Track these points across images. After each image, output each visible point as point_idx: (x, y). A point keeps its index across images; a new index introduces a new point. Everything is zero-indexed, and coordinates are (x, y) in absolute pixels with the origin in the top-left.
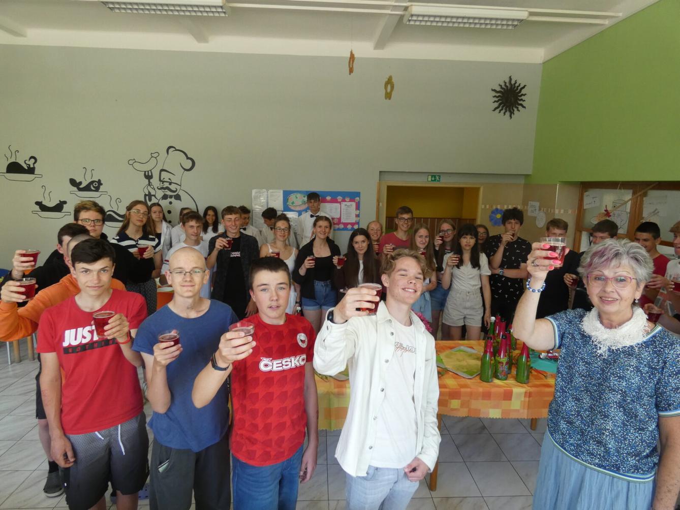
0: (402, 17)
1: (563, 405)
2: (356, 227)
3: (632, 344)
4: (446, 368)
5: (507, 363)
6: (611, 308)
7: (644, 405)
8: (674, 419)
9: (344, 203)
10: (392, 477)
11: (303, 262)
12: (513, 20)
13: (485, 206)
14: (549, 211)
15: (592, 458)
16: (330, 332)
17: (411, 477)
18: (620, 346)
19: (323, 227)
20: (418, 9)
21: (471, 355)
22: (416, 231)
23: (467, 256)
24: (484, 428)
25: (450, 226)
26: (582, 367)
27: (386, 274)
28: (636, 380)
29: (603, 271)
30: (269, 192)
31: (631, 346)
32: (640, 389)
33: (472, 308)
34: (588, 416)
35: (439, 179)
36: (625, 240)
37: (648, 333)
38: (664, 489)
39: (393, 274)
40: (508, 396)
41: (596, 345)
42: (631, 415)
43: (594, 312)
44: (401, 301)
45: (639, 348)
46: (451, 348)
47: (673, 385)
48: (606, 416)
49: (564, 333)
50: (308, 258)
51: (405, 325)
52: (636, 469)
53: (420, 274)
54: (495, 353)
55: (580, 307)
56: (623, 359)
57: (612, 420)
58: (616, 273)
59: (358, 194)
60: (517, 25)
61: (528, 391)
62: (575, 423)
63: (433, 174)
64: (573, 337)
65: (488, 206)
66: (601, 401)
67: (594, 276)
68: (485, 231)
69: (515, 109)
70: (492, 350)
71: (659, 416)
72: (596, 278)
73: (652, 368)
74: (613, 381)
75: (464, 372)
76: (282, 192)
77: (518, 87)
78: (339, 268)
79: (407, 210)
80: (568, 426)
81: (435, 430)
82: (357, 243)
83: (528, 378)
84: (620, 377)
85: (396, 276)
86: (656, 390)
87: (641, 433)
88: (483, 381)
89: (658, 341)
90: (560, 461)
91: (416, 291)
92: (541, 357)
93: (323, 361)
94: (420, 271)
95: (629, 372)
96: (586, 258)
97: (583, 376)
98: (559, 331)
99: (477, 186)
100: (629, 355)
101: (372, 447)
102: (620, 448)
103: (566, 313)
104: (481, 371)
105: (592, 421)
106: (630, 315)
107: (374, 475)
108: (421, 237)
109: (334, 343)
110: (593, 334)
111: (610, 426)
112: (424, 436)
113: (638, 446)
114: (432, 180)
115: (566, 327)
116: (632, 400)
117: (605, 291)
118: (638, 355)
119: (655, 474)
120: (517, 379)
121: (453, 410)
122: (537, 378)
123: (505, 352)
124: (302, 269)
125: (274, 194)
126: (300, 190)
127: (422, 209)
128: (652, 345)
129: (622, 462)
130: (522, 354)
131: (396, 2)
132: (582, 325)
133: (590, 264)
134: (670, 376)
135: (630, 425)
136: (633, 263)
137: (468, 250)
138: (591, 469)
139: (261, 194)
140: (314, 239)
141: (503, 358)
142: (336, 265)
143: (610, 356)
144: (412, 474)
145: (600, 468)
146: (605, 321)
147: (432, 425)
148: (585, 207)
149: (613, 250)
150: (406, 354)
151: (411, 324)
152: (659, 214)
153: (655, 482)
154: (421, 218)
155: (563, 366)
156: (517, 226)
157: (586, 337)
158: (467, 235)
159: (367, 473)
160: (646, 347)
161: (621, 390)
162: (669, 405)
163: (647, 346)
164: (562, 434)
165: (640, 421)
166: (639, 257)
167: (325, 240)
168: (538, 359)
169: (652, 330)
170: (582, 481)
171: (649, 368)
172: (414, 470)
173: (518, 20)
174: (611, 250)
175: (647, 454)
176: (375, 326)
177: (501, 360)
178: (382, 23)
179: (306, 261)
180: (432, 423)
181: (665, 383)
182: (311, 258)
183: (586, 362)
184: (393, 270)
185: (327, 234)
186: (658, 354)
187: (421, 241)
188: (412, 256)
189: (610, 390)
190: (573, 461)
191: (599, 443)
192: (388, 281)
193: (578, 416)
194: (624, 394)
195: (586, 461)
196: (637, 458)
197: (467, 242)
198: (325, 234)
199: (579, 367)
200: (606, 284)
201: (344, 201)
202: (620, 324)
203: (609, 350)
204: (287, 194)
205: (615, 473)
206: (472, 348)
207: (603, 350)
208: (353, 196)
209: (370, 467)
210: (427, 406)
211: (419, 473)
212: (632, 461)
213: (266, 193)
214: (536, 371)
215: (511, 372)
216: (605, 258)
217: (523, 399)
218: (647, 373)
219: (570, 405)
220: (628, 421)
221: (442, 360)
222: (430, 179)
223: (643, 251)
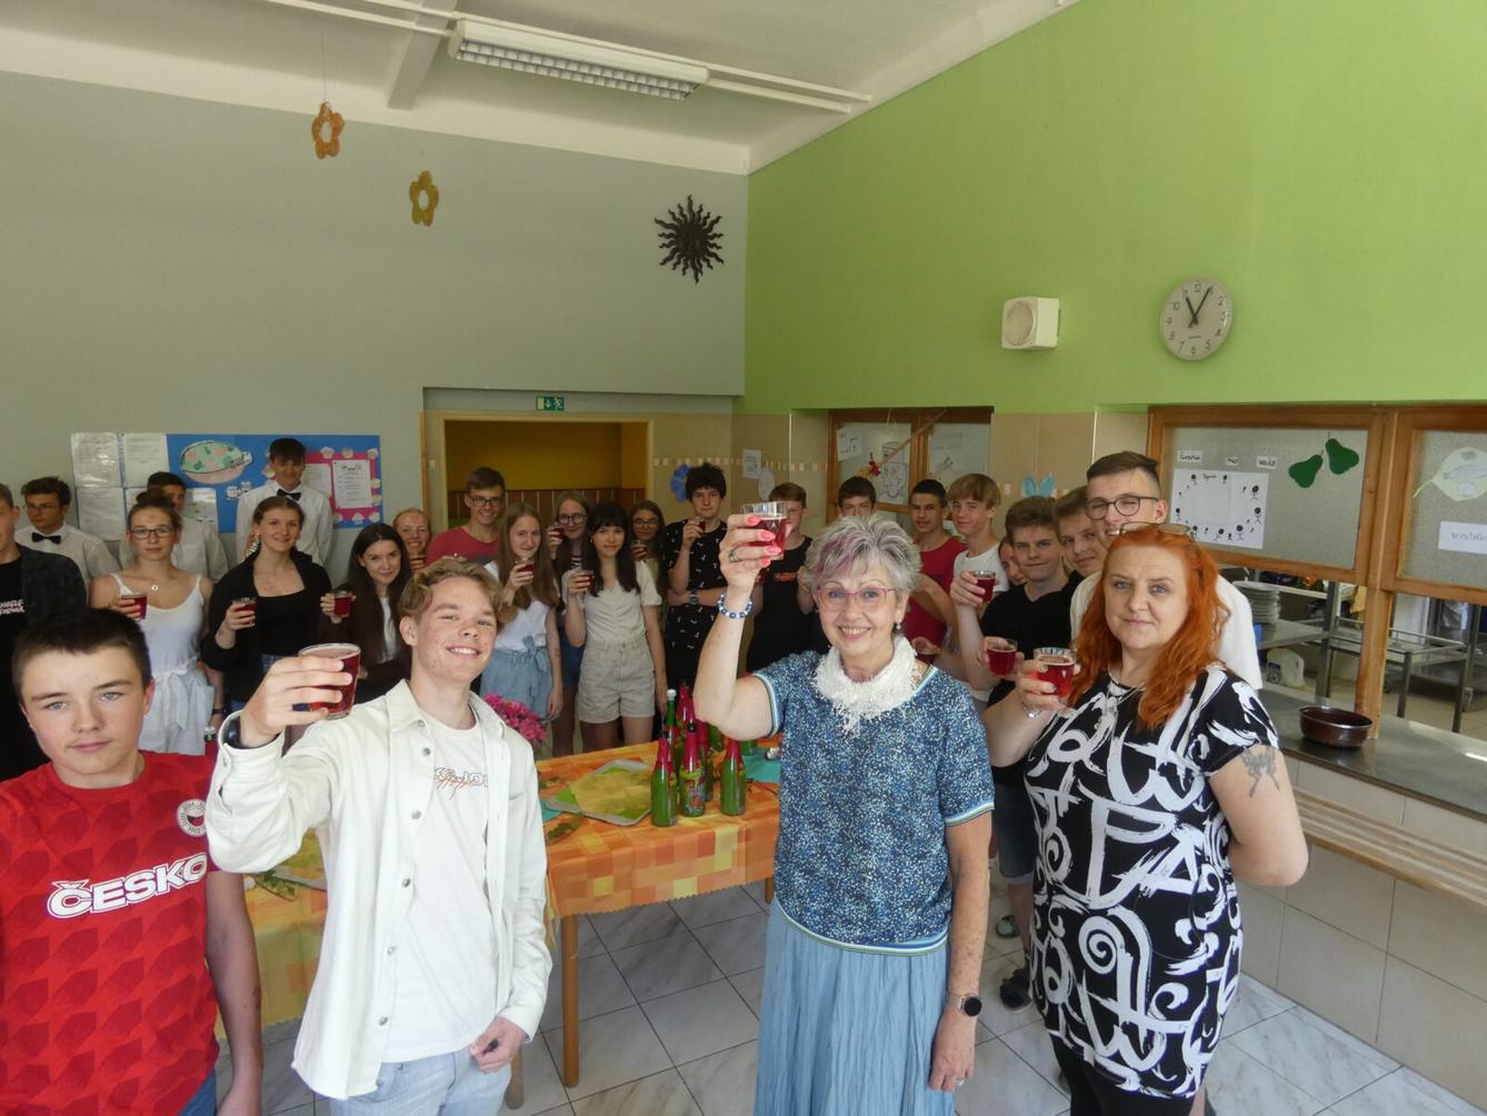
0: (444, 41)
1: (797, 839)
2: (374, 518)
3: (896, 706)
4: (581, 814)
5: (702, 780)
6: (858, 648)
7: (923, 811)
8: (967, 825)
9: (338, 464)
10: (441, 1075)
11: (223, 616)
12: (681, 82)
13: (661, 463)
14: (779, 467)
15: (850, 929)
16: (233, 768)
17: (484, 1064)
18: (878, 713)
19: (284, 524)
20: (477, 28)
21: (636, 775)
22: (512, 521)
23: (609, 569)
24: (677, 921)
25: (579, 506)
26: (821, 761)
27: (409, 615)
28: (907, 769)
29: (841, 581)
30: (125, 439)
31: (895, 709)
32: (913, 785)
33: (632, 677)
34: (839, 851)
35: (562, 404)
36: (875, 515)
37: (919, 682)
38: (963, 953)
39: (425, 616)
40: (707, 846)
41: (840, 717)
42: (903, 833)
43: (833, 655)
44: (442, 677)
45: (907, 711)
46: (594, 767)
47: (962, 767)
48: (866, 846)
49: (787, 700)
50: (235, 605)
51: (459, 728)
52: (920, 929)
53: (487, 613)
54: (677, 763)
55: (809, 649)
56: (884, 736)
57: (875, 849)
58: (861, 584)
59: (374, 441)
60: (689, 93)
61: (744, 830)
62: (818, 870)
63: (547, 395)
64: (803, 706)
65: (666, 462)
66: (857, 819)
67: (828, 591)
68: (654, 516)
69: (704, 264)
70: (669, 759)
71: (946, 826)
72: (830, 594)
73: (930, 743)
74: (873, 779)
75: (620, 814)
76: (165, 438)
77: (706, 218)
78: (336, 620)
79: (491, 478)
80: (807, 879)
81: (537, 947)
82: (375, 558)
83: (743, 802)
84: (883, 770)
85: (434, 619)
86: (938, 779)
87: (921, 864)
88: (658, 826)
89: (934, 692)
90: (798, 948)
91: (478, 653)
92: (769, 756)
93: (231, 841)
94: (488, 607)
95: (895, 757)
96: (813, 554)
97: (824, 777)
98: (778, 697)
99: (644, 420)
100: (893, 725)
101: (386, 1020)
102: (892, 898)
103: (787, 662)
104: (653, 804)
105: (845, 861)
106: (890, 653)
107: (395, 1086)
108: (522, 533)
109: (248, 793)
110: (834, 696)
111: (873, 863)
112: (514, 965)
113: (918, 888)
114: (546, 408)
115: (790, 690)
116: (904, 807)
117: (846, 620)
118: (906, 724)
119: (948, 931)
120: (723, 808)
121: (599, 899)
122: (761, 799)
123: (698, 757)
124: (222, 632)
125: (139, 444)
126: (223, 433)
127: (523, 472)
128: (926, 701)
129: (898, 923)
130: (728, 757)
131: (424, 6)
132: (816, 682)
133: (821, 569)
134: (956, 751)
135: (905, 854)
136: (888, 562)
137: (609, 558)
138: (850, 950)
139: (101, 445)
140: (255, 556)
141: (693, 772)
142: (331, 615)
143: (864, 732)
144: (489, 1056)
145: (863, 944)
146: (851, 671)
147: (531, 939)
148: (841, 457)
149: (855, 541)
150: (463, 792)
151: (473, 723)
152: (953, 466)
153: (950, 946)
154: (521, 491)
155: (789, 765)
156: (714, 501)
157: (824, 703)
158: (608, 525)
159: (379, 1084)
160: (917, 708)
161: (886, 793)
162: (959, 803)
163: (919, 706)
164: (799, 897)
165: (920, 841)
166: (897, 551)
167: (287, 555)
168: (764, 761)
169: (924, 676)
170: (837, 979)
171: (925, 743)
172: (493, 1045)
173: (690, 84)
174: (851, 541)
175: (934, 899)
176: (385, 739)
177: (690, 776)
178: (400, 49)
179: (229, 614)
180: (532, 933)
181: (951, 765)
182: (243, 605)
183: (827, 750)
184: (427, 606)
185: (292, 541)
186: (936, 715)
187: (524, 544)
188: (469, 575)
189: (869, 796)
190: (819, 944)
191: (859, 897)
192: (414, 633)
193: (822, 854)
194: (891, 798)
195: (840, 939)
196: (919, 910)
197: (609, 539)
198: (288, 540)
199: (816, 763)
200: (847, 603)
201: (338, 456)
202: (876, 672)
203: (863, 722)
204: (177, 445)
205: (887, 946)
206: (638, 760)
207: (851, 724)
208: (362, 446)
209: (384, 1066)
210: (520, 899)
211: (503, 1051)
212: (912, 917)
213: (116, 441)
214: (759, 785)
215: (712, 796)
216: (842, 557)
217: (735, 846)
218: (923, 752)
219: (808, 837)
220: (899, 847)
221: (573, 796)
222: (541, 406)
223: (904, 539)
